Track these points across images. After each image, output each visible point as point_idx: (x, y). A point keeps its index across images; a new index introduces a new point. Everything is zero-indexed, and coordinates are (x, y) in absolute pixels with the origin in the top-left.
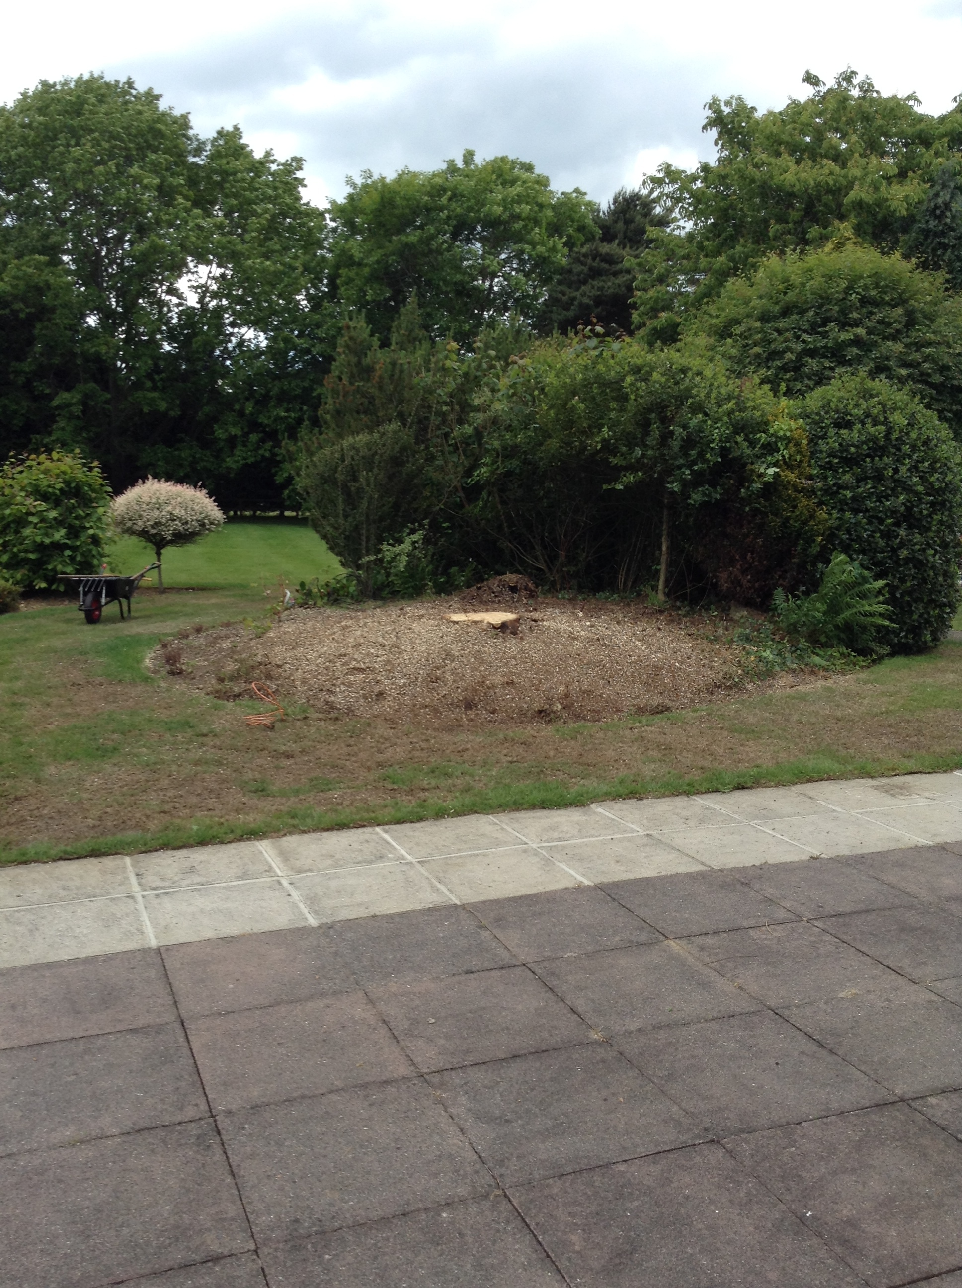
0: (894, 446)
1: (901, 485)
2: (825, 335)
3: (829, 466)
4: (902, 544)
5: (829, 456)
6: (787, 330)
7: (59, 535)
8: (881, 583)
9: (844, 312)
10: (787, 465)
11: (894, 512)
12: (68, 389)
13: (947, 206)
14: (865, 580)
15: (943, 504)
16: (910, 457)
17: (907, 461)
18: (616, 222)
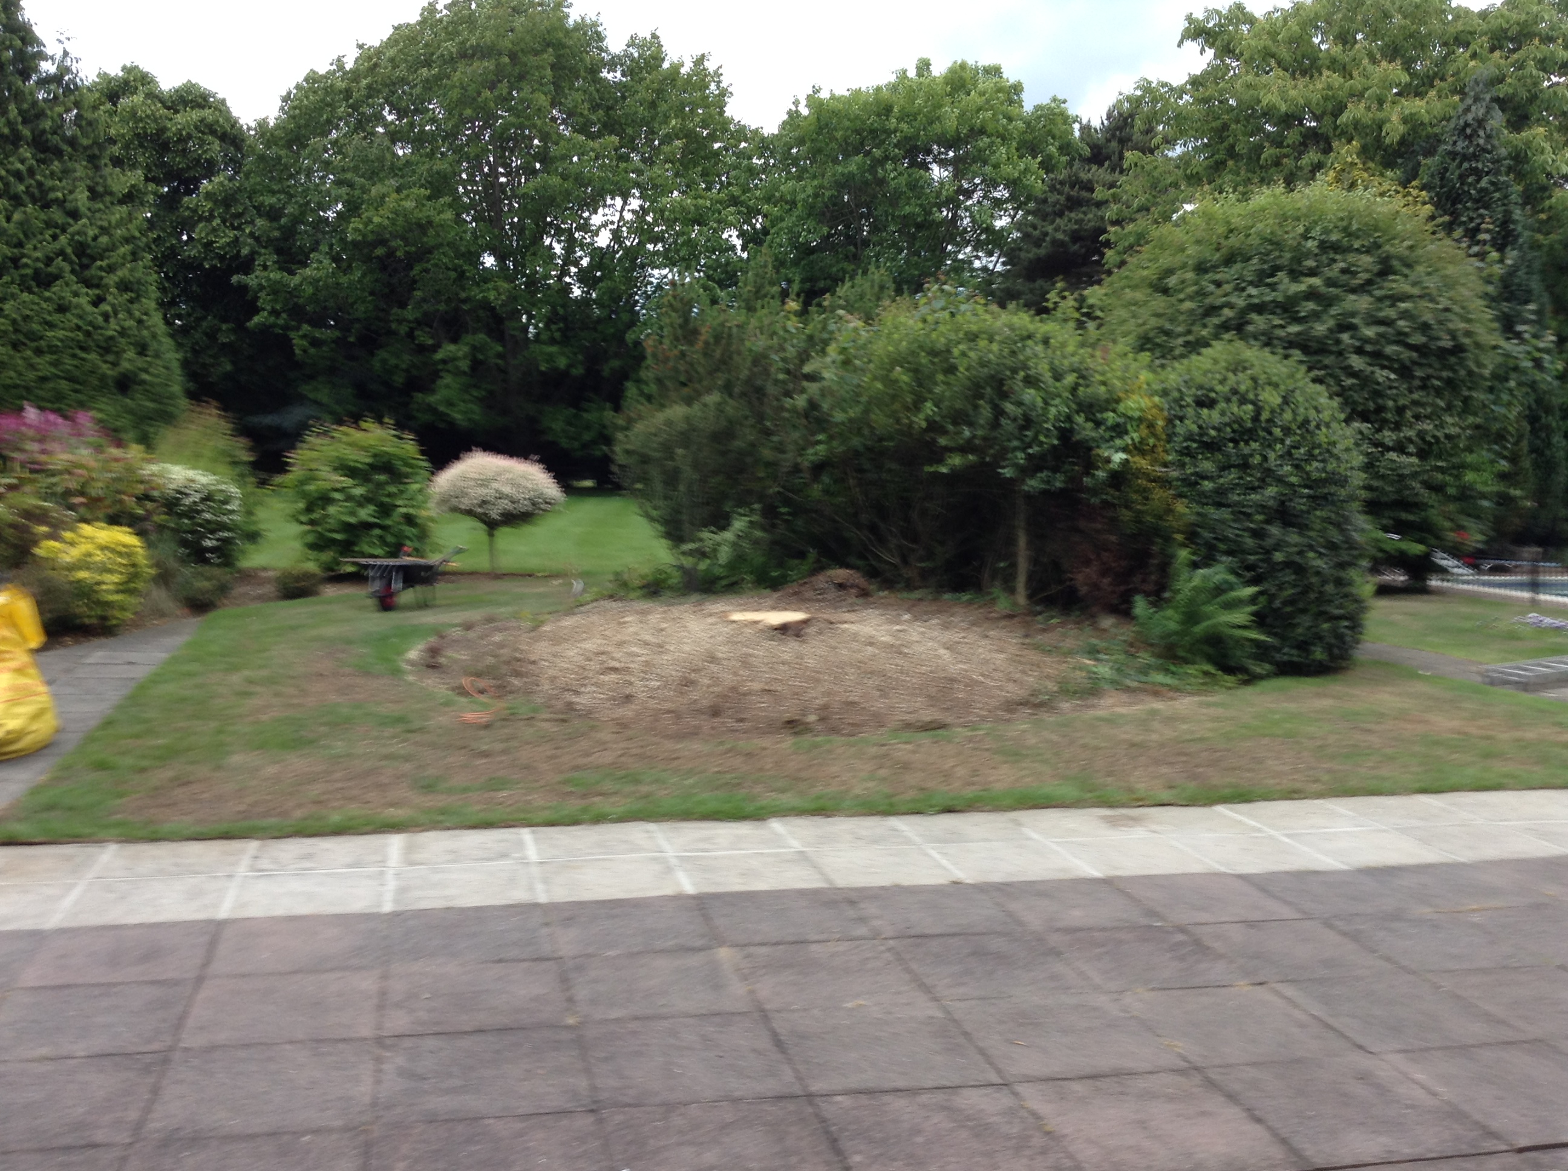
0: (1264, 429)
1: (1268, 475)
2: (1273, 287)
3: (1187, 452)
4: (1277, 547)
5: (1186, 440)
6: (1228, 282)
7: (366, 513)
8: (1250, 591)
9: (1298, 259)
10: (1138, 449)
11: (1262, 508)
12: (455, 340)
13: (1481, 123)
14: (1231, 587)
15: (1325, 497)
16: (1282, 442)
17: (1278, 446)
18: (1108, 141)
